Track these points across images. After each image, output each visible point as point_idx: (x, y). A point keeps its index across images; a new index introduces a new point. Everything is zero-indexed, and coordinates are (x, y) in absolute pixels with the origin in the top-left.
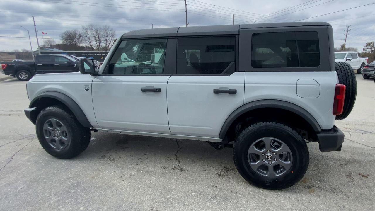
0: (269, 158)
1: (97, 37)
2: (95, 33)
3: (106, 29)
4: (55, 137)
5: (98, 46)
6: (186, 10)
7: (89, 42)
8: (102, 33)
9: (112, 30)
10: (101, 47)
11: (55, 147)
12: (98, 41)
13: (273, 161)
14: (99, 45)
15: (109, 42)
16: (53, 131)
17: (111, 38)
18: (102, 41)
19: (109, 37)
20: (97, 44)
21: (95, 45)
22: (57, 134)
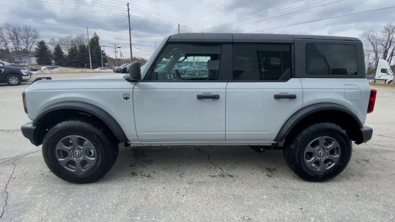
0: (321, 154)
1: (14, 38)
2: (12, 33)
3: (27, 30)
4: (73, 158)
5: (16, 48)
6: (129, 15)
7: (5, 43)
8: (22, 33)
9: (35, 31)
10: (20, 50)
11: (73, 170)
12: (16, 43)
13: (323, 157)
14: (18, 47)
15: (31, 44)
16: (71, 151)
17: (33, 40)
18: (22, 43)
19: (30, 39)
20: (14, 46)
21: (12, 48)
22: (77, 154)
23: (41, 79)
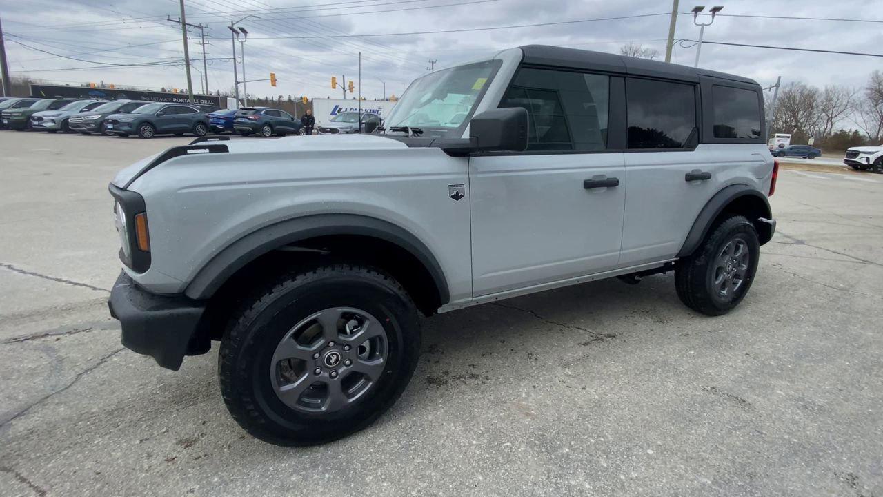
22: (334, 358)
23: (185, 153)
